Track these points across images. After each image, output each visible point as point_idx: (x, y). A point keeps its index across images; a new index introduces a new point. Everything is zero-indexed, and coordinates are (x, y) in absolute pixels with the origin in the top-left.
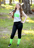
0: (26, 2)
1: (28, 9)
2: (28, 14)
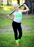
0: (31, 1)
1: (32, 9)
2: (32, 14)
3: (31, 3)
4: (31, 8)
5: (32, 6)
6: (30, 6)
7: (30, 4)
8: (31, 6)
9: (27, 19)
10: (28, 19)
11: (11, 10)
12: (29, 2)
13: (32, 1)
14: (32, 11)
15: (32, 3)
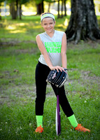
0: (85, 5)
1: (90, 25)
2: (91, 39)
3: (86, 10)
4: (87, 23)
5: (89, 18)
6: (84, 20)
7: (83, 13)
8: (87, 19)
9: (83, 54)
10: (85, 53)
11: (28, 31)
12: (82, 9)
13: (88, 6)
14: (90, 31)
15: (89, 11)
